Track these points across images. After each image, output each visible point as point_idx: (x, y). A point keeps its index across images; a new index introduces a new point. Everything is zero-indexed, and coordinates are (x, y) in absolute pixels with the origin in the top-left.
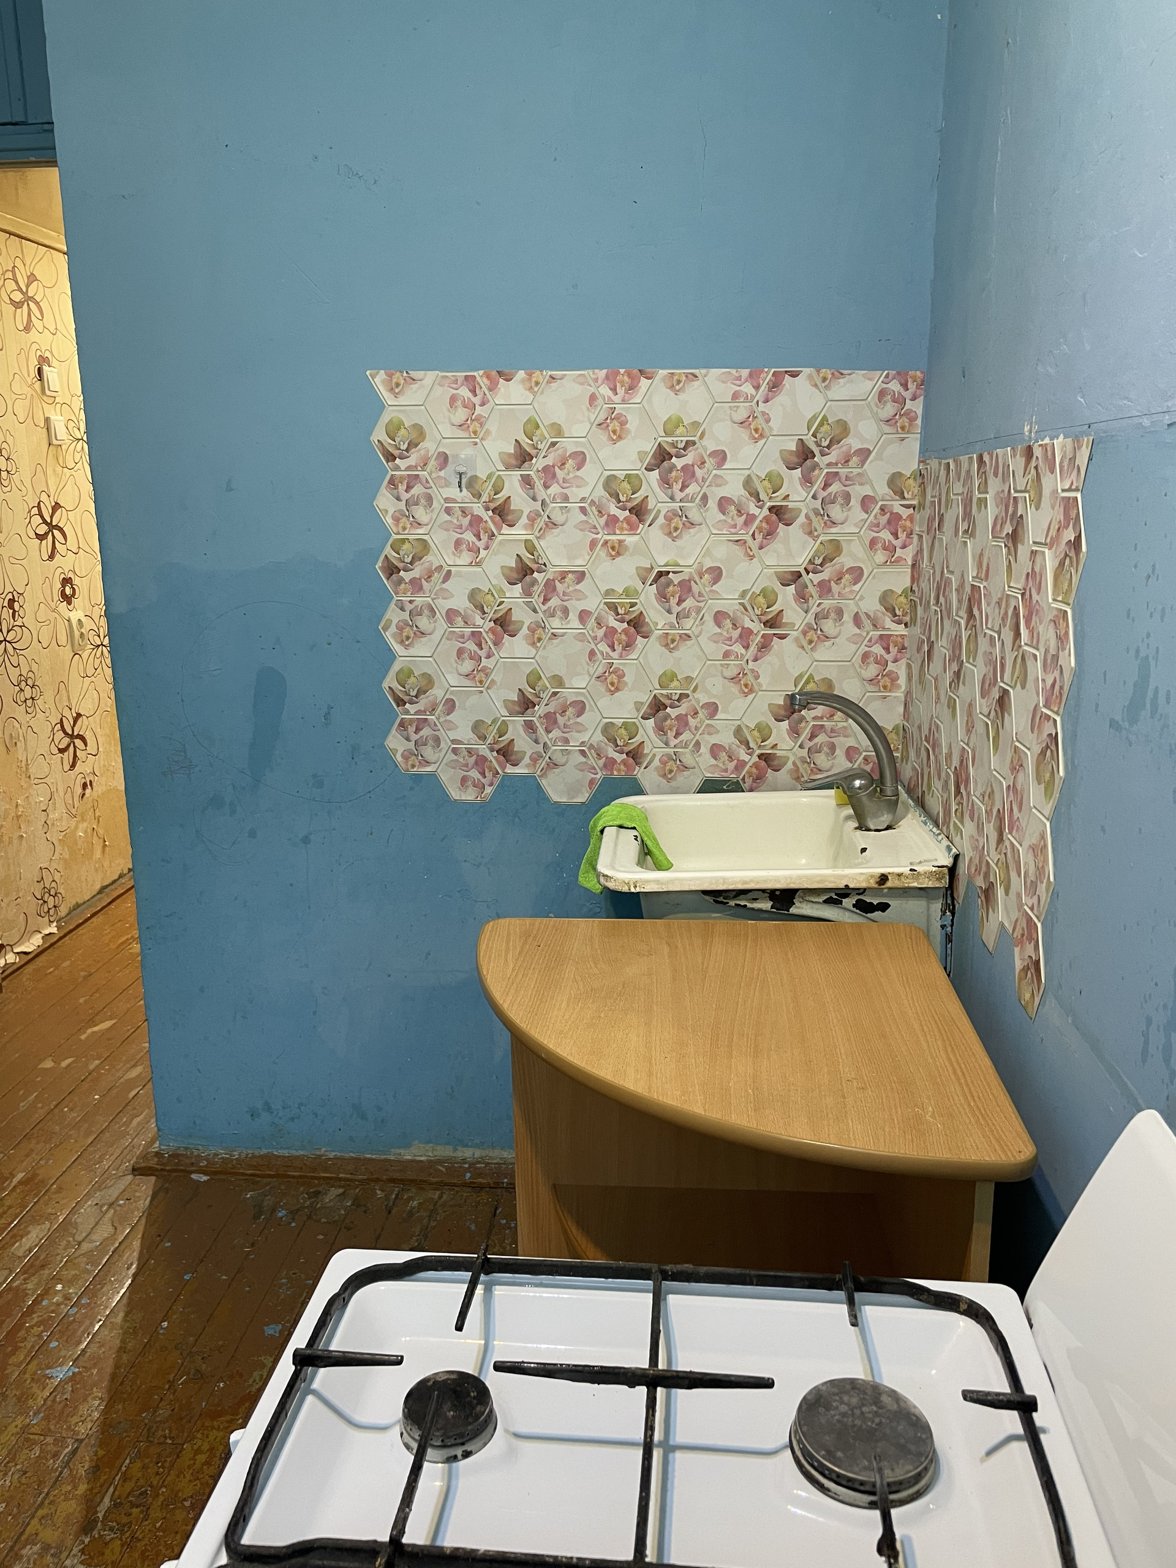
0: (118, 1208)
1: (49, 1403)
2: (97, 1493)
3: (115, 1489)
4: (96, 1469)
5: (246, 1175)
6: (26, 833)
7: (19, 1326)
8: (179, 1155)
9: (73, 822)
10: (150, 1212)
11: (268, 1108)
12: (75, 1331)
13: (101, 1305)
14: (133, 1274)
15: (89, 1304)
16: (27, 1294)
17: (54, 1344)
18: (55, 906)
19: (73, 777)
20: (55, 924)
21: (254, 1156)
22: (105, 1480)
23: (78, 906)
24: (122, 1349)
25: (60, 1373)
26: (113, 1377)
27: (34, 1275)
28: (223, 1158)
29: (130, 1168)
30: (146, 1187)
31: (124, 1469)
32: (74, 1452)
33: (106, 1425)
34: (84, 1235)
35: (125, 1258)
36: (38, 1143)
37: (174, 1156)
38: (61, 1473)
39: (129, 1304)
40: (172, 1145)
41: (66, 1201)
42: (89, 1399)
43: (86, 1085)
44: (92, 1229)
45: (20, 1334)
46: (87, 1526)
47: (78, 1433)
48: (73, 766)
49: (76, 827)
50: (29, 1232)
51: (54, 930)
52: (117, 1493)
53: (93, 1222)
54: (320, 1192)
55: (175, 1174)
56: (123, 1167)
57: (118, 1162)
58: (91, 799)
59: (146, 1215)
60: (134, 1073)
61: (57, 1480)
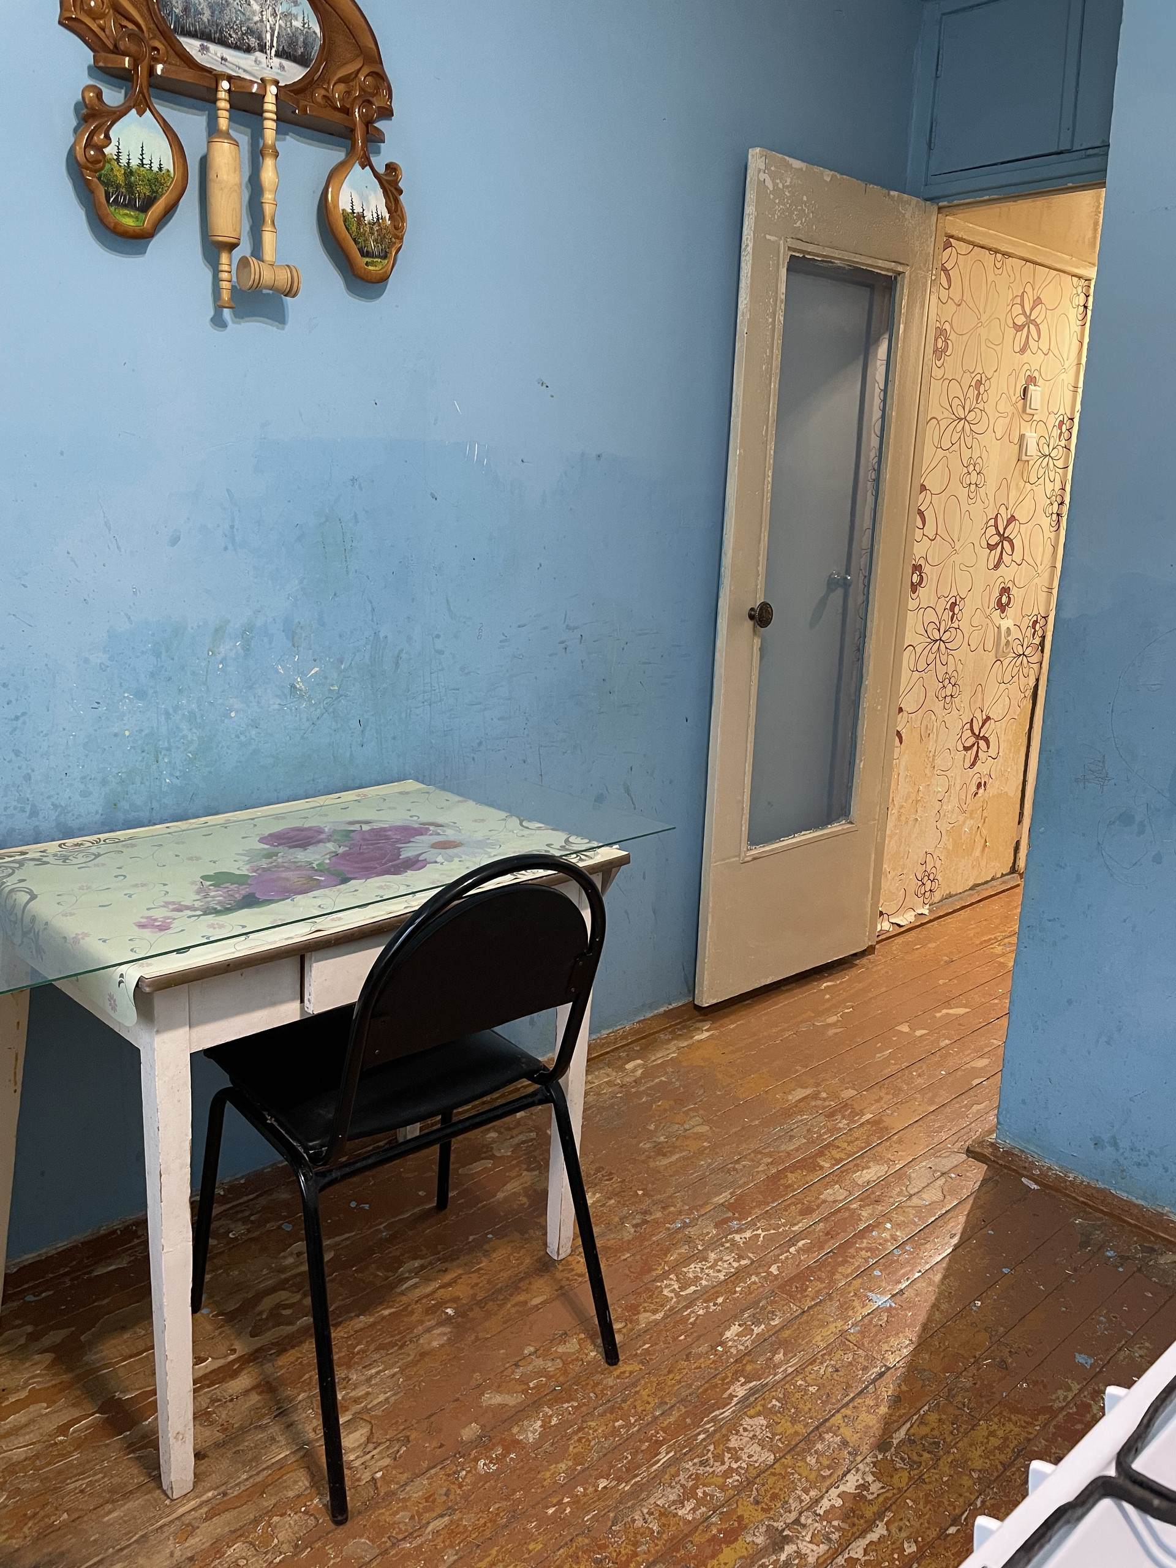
0: (950, 1180)
1: (866, 1321)
2: (895, 1421)
3: (911, 1426)
4: (897, 1401)
5: (1077, 1200)
6: (921, 817)
7: (848, 1244)
8: (1013, 1154)
9: (961, 818)
10: (978, 1194)
11: (1115, 1144)
12: (897, 1271)
13: (922, 1258)
14: (955, 1245)
15: (912, 1253)
16: (861, 1220)
17: (877, 1273)
18: (931, 890)
19: (971, 775)
20: (927, 906)
21: (1088, 1186)
22: (904, 1414)
23: (950, 896)
24: (935, 1306)
25: (881, 1300)
26: (925, 1327)
27: (868, 1205)
28: (1057, 1175)
29: (965, 1147)
30: (977, 1172)
31: (922, 1413)
32: (881, 1375)
33: (913, 1367)
34: (916, 1190)
35: (949, 1227)
36: (887, 1094)
37: (1008, 1153)
38: (867, 1387)
39: (947, 1269)
40: (1006, 1143)
41: (904, 1153)
42: (901, 1335)
43: (936, 1059)
44: (924, 1188)
45: (850, 1251)
46: (883, 1445)
47: (887, 1360)
48: (973, 764)
49: (964, 822)
50: (869, 1168)
51: (926, 912)
52: (912, 1431)
53: (925, 1182)
54: (1155, 1250)
55: (1006, 1171)
56: (958, 1145)
57: (955, 1138)
58: (982, 799)
59: (973, 1196)
60: (981, 1063)
61: (862, 1391)
